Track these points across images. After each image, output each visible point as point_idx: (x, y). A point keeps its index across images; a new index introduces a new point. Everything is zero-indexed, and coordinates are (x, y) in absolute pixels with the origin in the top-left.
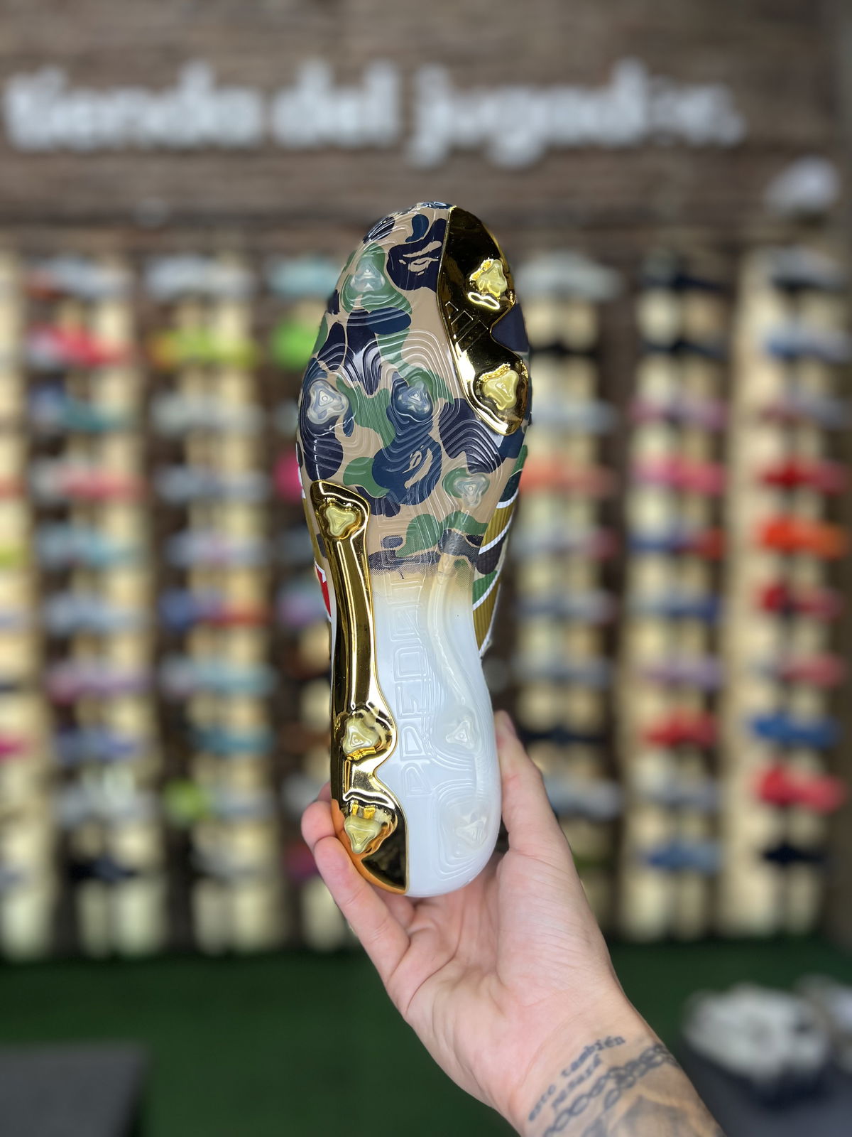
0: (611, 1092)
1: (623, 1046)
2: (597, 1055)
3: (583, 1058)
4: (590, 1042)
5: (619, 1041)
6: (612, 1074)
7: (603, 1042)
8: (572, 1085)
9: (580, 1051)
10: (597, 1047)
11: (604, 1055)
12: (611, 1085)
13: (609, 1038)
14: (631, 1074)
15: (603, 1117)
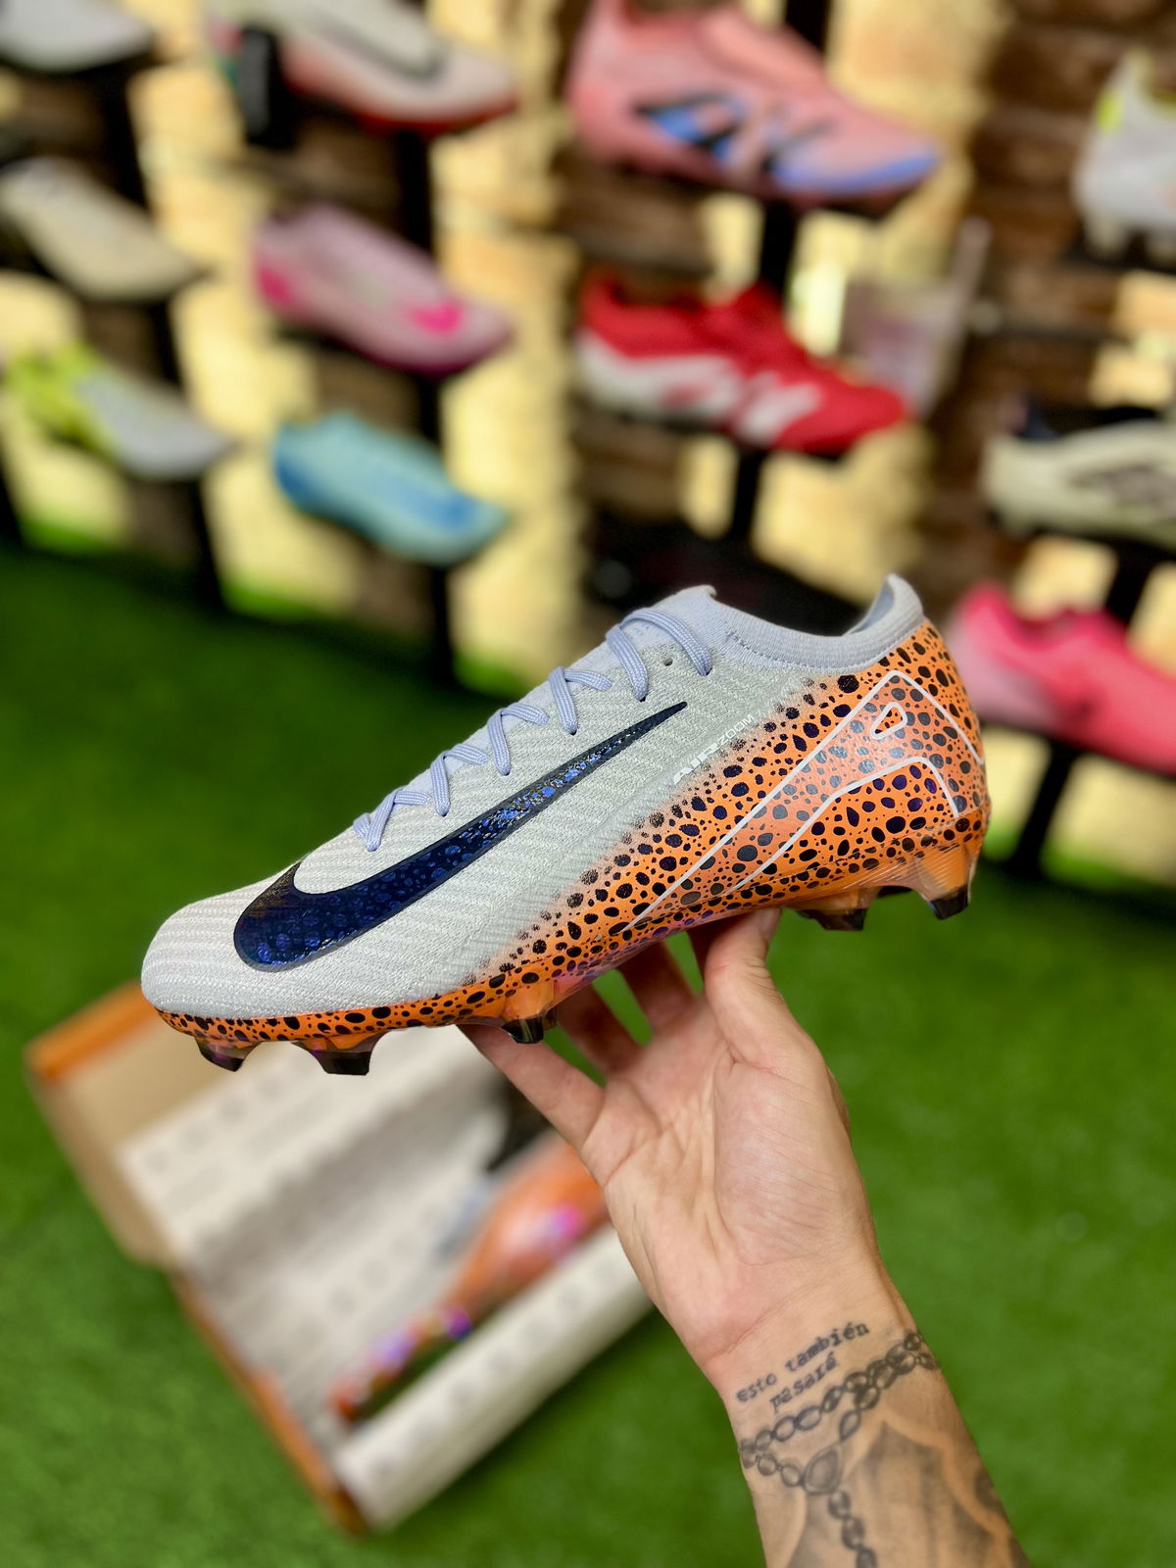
0: (847, 1415)
1: (866, 1337)
2: (831, 1353)
3: (813, 1351)
4: (824, 1332)
5: (862, 1329)
6: (850, 1385)
7: (840, 1333)
8: (801, 1387)
9: (810, 1342)
10: (832, 1341)
11: (842, 1353)
12: (847, 1402)
13: (850, 1324)
14: (874, 1385)
15: (839, 1449)
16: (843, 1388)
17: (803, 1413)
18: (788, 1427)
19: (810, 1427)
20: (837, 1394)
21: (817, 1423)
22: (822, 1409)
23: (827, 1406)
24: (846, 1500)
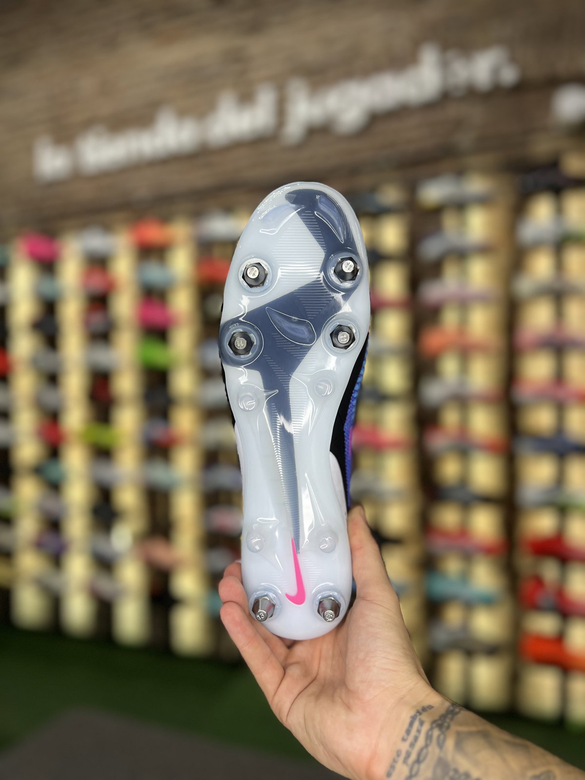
1: (433, 709)
4: (413, 712)
5: (430, 707)
13: (423, 707)
14: (445, 721)
15: (442, 754)
16: (431, 729)
17: (419, 755)
18: (416, 767)
19: (425, 758)
20: (430, 733)
21: (427, 754)
22: (426, 746)
23: (428, 742)
24: (456, 771)
